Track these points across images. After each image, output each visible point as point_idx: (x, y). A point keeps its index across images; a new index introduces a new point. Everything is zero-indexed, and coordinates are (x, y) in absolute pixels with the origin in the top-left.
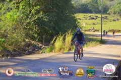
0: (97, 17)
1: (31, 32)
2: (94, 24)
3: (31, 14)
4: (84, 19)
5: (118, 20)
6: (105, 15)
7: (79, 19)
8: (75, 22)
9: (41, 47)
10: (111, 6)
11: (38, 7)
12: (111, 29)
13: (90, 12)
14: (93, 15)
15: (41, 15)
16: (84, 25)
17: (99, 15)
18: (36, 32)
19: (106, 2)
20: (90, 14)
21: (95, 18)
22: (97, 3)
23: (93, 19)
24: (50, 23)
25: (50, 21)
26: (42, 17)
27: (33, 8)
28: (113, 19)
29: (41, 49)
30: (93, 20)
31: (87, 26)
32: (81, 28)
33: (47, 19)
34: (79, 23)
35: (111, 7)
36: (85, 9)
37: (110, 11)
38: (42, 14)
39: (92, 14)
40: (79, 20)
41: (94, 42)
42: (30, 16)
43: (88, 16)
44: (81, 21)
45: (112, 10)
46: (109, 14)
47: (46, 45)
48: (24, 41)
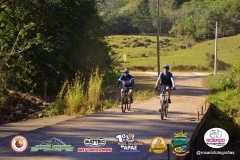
0: (150, 41)
1: (18, 75)
2: (144, 55)
3: (18, 39)
4: (123, 45)
5: (190, 46)
6: (165, 38)
7: (114, 46)
8: (107, 53)
9: (41, 104)
10: (175, 19)
11: (32, 24)
12: (177, 65)
13: (136, 32)
14: (141, 38)
15: (38, 39)
16: (125, 59)
17: (153, 38)
18: (29, 76)
19: (165, 11)
20: (136, 37)
21: (145, 43)
22: (148, 13)
23: (142, 45)
24: (57, 55)
25: (56, 53)
26: (40, 45)
27: (21, 27)
28: (180, 45)
29: (40, 110)
30: (143, 48)
31: (130, 60)
32: (119, 64)
33: (50, 47)
34: (114, 53)
35: (177, 22)
36: (125, 27)
37: (173, 28)
38: (41, 39)
39: (139, 37)
40: (114, 49)
41: (146, 92)
42: (16, 43)
43: (132, 40)
44: (119, 50)
45: (179, 27)
46: (173, 35)
47: (50, 101)
48: (6, 93)
